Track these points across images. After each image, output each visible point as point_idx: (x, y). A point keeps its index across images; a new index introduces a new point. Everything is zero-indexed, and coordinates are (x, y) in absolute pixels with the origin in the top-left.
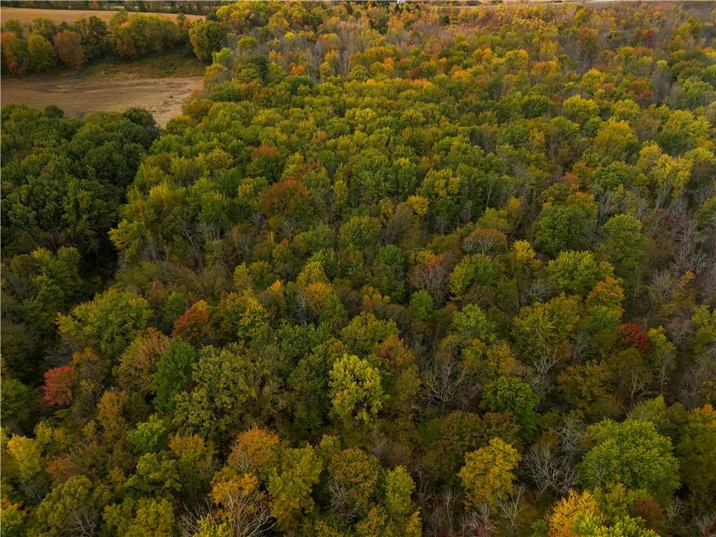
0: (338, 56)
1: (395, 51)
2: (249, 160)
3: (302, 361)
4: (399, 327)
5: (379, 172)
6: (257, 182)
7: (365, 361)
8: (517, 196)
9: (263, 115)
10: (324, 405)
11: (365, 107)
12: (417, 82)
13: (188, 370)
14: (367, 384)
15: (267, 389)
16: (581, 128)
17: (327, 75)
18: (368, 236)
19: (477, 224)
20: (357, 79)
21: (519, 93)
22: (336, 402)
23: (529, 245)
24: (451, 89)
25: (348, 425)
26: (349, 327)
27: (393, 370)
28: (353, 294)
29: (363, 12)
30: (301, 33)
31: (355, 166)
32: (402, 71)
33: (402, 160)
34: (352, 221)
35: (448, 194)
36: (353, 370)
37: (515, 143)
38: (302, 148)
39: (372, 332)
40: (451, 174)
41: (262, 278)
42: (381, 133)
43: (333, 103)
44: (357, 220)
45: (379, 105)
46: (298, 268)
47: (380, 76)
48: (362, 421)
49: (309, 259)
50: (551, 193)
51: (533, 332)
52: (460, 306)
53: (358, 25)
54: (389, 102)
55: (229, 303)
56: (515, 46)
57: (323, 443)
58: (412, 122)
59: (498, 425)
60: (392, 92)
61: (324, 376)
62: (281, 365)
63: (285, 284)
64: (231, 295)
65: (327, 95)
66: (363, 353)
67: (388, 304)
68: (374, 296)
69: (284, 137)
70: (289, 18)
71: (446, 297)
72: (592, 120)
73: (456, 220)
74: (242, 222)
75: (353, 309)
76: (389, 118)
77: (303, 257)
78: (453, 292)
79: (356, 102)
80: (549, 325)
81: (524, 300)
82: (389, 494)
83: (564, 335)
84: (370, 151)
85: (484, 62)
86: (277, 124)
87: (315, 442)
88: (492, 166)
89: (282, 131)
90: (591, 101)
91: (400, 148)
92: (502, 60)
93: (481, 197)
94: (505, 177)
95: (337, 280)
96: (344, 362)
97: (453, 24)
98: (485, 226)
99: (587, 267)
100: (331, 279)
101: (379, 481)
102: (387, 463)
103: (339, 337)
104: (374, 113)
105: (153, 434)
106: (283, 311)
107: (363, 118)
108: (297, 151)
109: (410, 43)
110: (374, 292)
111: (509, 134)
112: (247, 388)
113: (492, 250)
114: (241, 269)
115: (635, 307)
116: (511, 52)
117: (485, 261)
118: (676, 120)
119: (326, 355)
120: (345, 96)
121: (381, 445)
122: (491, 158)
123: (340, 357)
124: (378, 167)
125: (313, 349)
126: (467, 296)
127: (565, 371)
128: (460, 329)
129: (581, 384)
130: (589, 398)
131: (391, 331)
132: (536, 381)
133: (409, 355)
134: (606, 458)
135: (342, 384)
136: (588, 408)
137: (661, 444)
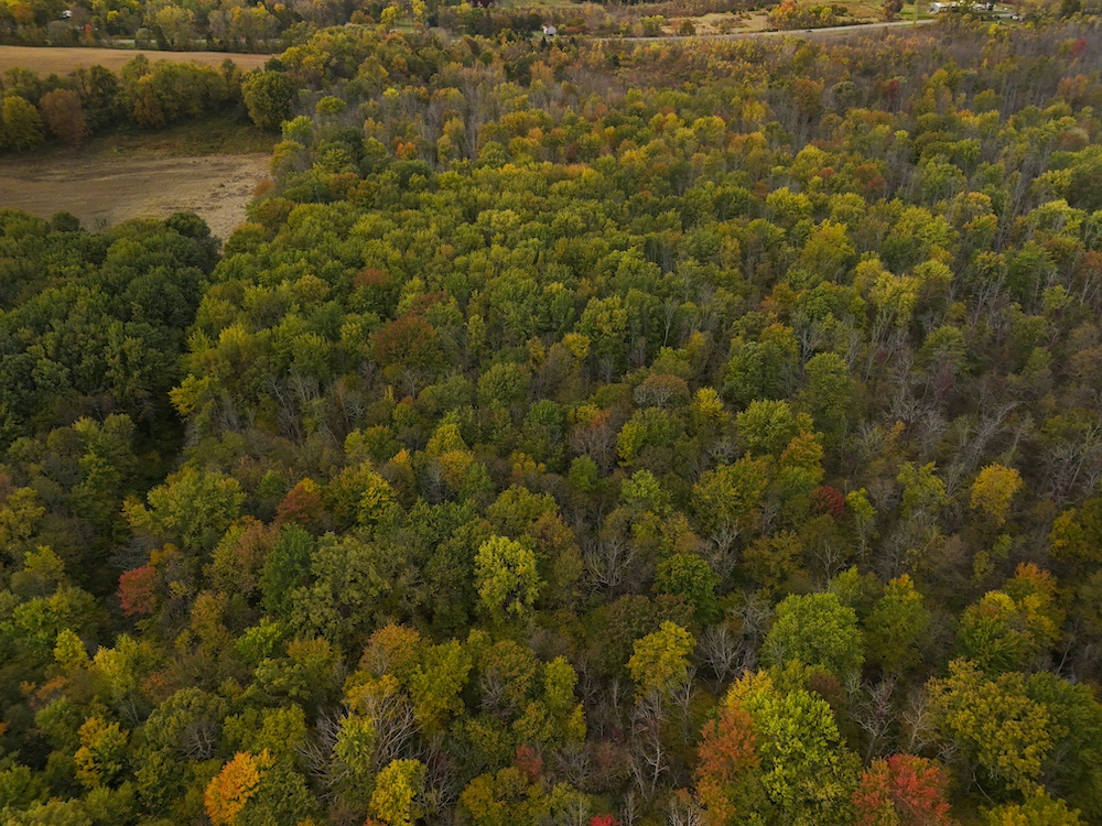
0: (462, 126)
1: (543, 118)
2: (351, 288)
3: (441, 546)
4: (558, 502)
5: (526, 301)
6: (366, 319)
7: (516, 543)
8: (701, 330)
9: (366, 222)
10: (469, 595)
11: (505, 208)
12: (574, 169)
13: (305, 563)
14: (520, 570)
15: (403, 580)
16: (787, 234)
17: (449, 155)
18: (515, 389)
19: (651, 368)
20: (490, 164)
21: (710, 183)
22: (483, 593)
23: (716, 393)
24: (619, 179)
25: (498, 620)
26: (497, 504)
27: (550, 553)
28: (500, 464)
29: (496, 54)
30: (408, 90)
31: (493, 294)
32: (551, 149)
33: (555, 286)
34: (494, 369)
35: (614, 330)
36: (502, 555)
37: (702, 256)
38: (422, 270)
39: (525, 509)
40: (617, 305)
41: (382, 447)
42: (526, 246)
43: (459, 200)
44: (500, 369)
45: (524, 205)
46: (428, 431)
47: (523, 157)
48: (515, 613)
49: (441, 421)
50: (744, 325)
51: (715, 501)
52: (629, 471)
53: (489, 73)
54: (536, 199)
55: (343, 480)
56: (706, 110)
57: (471, 639)
58: (567, 231)
59: (670, 607)
60: (541, 184)
61: (468, 563)
62: (416, 551)
63: (412, 454)
64: (346, 471)
65: (450, 188)
66: (513, 535)
67: (545, 473)
68: (527, 464)
69: (396, 255)
70: (388, 64)
71: (614, 462)
72: (801, 223)
73: (623, 365)
74: (348, 374)
75: (501, 482)
76: (537, 225)
77: (432, 418)
78: (621, 456)
79: (491, 199)
80: (733, 491)
81: (706, 461)
82: (549, 687)
83: (750, 503)
84: (514, 273)
85: (666, 134)
86: (386, 236)
87: (463, 638)
88: (671, 289)
89: (394, 246)
90: (801, 195)
91: (552, 268)
92: (690, 132)
93: (658, 331)
94: (689, 305)
95: (477, 446)
96: (492, 545)
97: (626, 66)
98: (660, 371)
99: (781, 420)
100: (470, 445)
101: (538, 675)
102: (544, 657)
103: (484, 516)
104: (517, 217)
105: (267, 640)
106: (412, 488)
107: (501, 223)
108: (415, 273)
109: (563, 103)
110: (525, 459)
111: (694, 245)
112: (380, 579)
113: (669, 401)
114: (354, 436)
115: (838, 465)
116: (701, 119)
117: (661, 416)
118: (907, 222)
119: (469, 537)
120: (475, 191)
121: (539, 637)
122: (671, 279)
123: (488, 539)
124: (524, 296)
125: (454, 532)
126: (639, 461)
127: (751, 545)
128: (630, 501)
129: (768, 559)
130: (778, 575)
131: (547, 506)
132: (716, 557)
133: (569, 533)
134: (786, 635)
135: (490, 571)
136: (777, 587)
137: (843, 616)
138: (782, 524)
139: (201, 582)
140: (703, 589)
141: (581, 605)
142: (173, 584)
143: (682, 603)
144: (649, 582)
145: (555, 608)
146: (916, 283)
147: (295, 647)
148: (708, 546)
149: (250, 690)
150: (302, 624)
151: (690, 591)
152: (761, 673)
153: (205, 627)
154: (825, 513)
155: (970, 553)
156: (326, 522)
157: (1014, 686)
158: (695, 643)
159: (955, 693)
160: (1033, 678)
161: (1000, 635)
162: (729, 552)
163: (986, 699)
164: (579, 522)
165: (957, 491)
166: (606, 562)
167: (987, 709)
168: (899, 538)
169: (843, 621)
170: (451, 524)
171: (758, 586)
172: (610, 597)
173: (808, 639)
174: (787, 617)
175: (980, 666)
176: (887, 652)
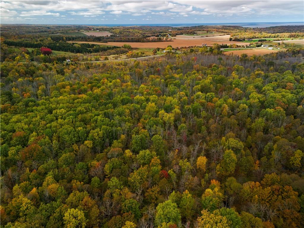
0: (45, 87)
1: (70, 83)
2: (11, 139)
3: (51, 217)
4: (89, 193)
5: (71, 134)
6: (17, 148)
7: (77, 209)
8: (123, 134)
9: (15, 118)
11: (61, 109)
12: (80, 96)
14: (79, 218)
16: (141, 107)
17: (41, 96)
18: (70, 161)
19: (111, 147)
20: (55, 97)
21: (119, 96)
23: (130, 151)
24: (94, 97)
26: (69, 198)
27: (88, 210)
28: (68, 185)
29: (53, 67)
30: (26, 79)
31: (60, 133)
32: (73, 91)
33: (80, 128)
34: (63, 156)
35: (99, 138)
36: (73, 214)
37: (120, 115)
38: (36, 130)
39: (78, 198)
40: (99, 131)
41: (27, 189)
42: (69, 118)
43: (46, 108)
44: (64, 156)
45: (67, 107)
46: (42, 180)
47: (65, 94)
49: (47, 176)
50: (134, 131)
51: (135, 181)
52: (109, 178)
53: (51, 73)
54: (70, 105)
55: (14, 202)
56: (115, 78)
58: (81, 113)
59: (127, 217)
60: (71, 101)
61: (61, 220)
62: (42, 221)
63: (38, 189)
64: (14, 199)
65: (43, 105)
66: (75, 207)
67: (83, 185)
68: (77, 183)
69: (26, 126)
70: (18, 72)
71: (104, 177)
72: (143, 104)
73: (103, 147)
74: (12, 167)
75: (69, 191)
76: (72, 112)
77: (43, 175)
78: (106, 174)
79: (56, 107)
80: (139, 177)
81: (130, 170)
83: (144, 180)
84: (66, 126)
85: (105, 85)
86: (22, 121)
88: (113, 124)
89: (25, 124)
90: (142, 97)
91: (78, 123)
92: (111, 84)
93: (112, 136)
94: (119, 128)
95: (60, 181)
96: (69, 212)
97: (91, 69)
98: (114, 147)
99: (148, 155)
100: (58, 181)
103: (65, 203)
104: (65, 110)
106: (38, 201)
107: (61, 113)
108: (33, 131)
109: (75, 79)
110: (77, 182)
111: (118, 112)
113: (118, 155)
114: (16, 187)
115: (165, 164)
116: (114, 80)
117: (116, 160)
118: (168, 100)
119: (61, 212)
120: (51, 105)
122: (113, 122)
123: (67, 211)
124: (70, 133)
125: (55, 211)
126: (112, 174)
127: (147, 192)
128: (111, 187)
129: (152, 195)
130: (155, 199)
131: (85, 195)
132: (138, 198)
133: (93, 202)
134: (160, 216)
135: (69, 221)
136: (155, 202)
137: (174, 206)
138: (154, 184)
141: (100, 224)
143: (130, 215)
144: (120, 210)
146: (173, 115)
148: (135, 195)
151: (132, 210)
154: (164, 178)
155: (200, 180)
156: (8, 219)
157: (217, 213)
158: (136, 226)
159: (204, 220)
160: (221, 210)
161: (211, 200)
162: (141, 195)
163: (212, 219)
164: (96, 197)
165: (193, 165)
166: (106, 208)
167: (213, 222)
168: (183, 181)
169: (174, 207)
170: (53, 209)
171: (150, 203)
172: (109, 219)
173: (166, 215)
174: (160, 210)
175: (208, 210)
176: (186, 213)
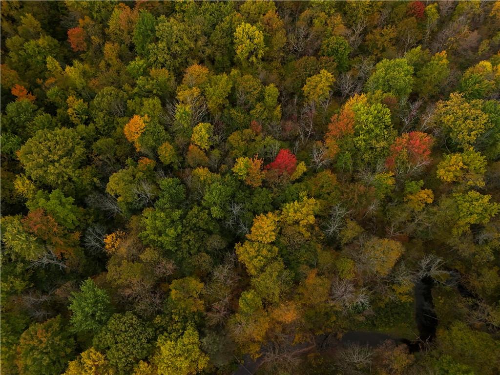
3: (217, 27)
4: (276, 5)
7: (254, 27)
10: (232, 53)
13: (153, 31)
14: (256, 41)
15: (200, 43)
22: (238, 51)
25: (245, 65)
26: (245, 5)
27: (271, 33)
36: (248, 33)
39: (260, 8)
48: (253, 62)
51: (358, 7)
57: (232, 73)
59: (326, 63)
61: (231, 36)
62: (205, 28)
66: (253, 22)
82: (266, 97)
83: (375, 9)
87: (228, 73)
96: (243, 28)
101: (262, 91)
102: (265, 83)
103: (238, 11)
112: (189, 42)
119: (231, 23)
121: (263, 74)
123: (240, 24)
125: (223, 19)
127: (371, 32)
128: (314, 6)
129: (378, 41)
130: (381, 49)
131: (271, 7)
132: (352, 39)
133: (281, 23)
134: (378, 78)
135: (241, 41)
136: (379, 55)
137: (408, 71)
138: (390, 22)
139: (105, 37)
140: (343, 55)
141: (284, 60)
142: (93, 37)
143: (331, 61)
144: (318, 50)
145: (271, 61)
147: (153, 72)
148: (350, 32)
149: (136, 90)
150: (155, 61)
151: (337, 55)
152: (363, 95)
153: (111, 59)
154: (412, 16)
155: (480, 41)
156: (161, 11)
157: (477, 105)
158: (335, 80)
159: (448, 107)
160: (487, 102)
161: (480, 82)
162: (360, 35)
163: (462, 110)
164: (287, 17)
166: (298, 39)
167: (461, 116)
168: (447, 32)
169: (407, 73)
170: (222, 15)
171: (370, 54)
172: (298, 57)
173: (388, 81)
174: (380, 70)
175: (465, 96)
176: (423, 88)
